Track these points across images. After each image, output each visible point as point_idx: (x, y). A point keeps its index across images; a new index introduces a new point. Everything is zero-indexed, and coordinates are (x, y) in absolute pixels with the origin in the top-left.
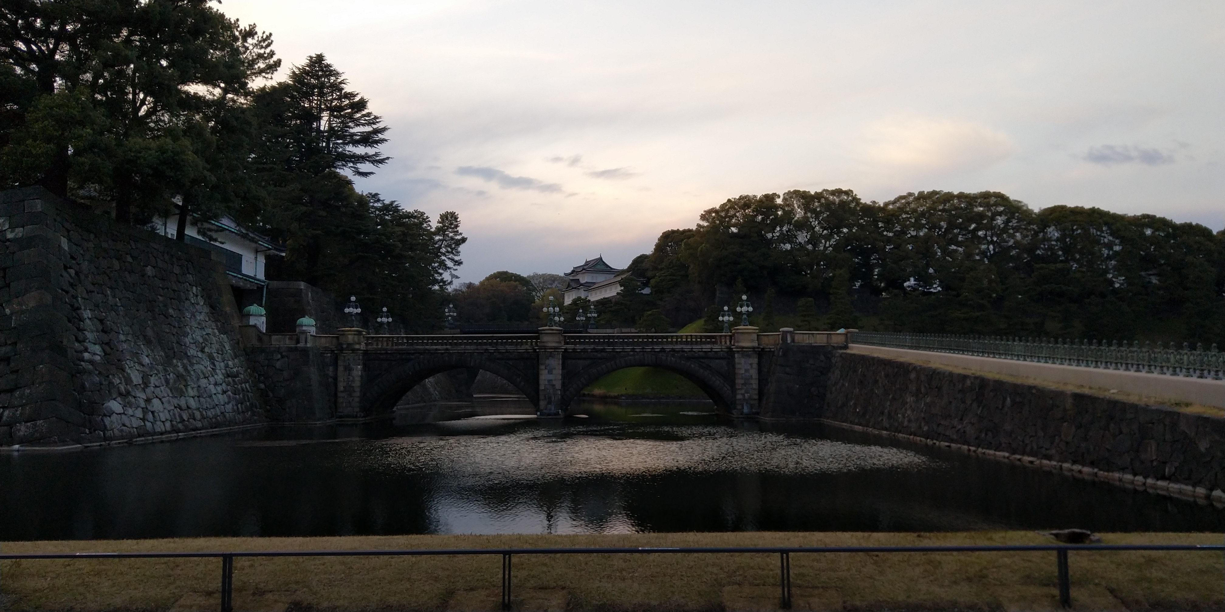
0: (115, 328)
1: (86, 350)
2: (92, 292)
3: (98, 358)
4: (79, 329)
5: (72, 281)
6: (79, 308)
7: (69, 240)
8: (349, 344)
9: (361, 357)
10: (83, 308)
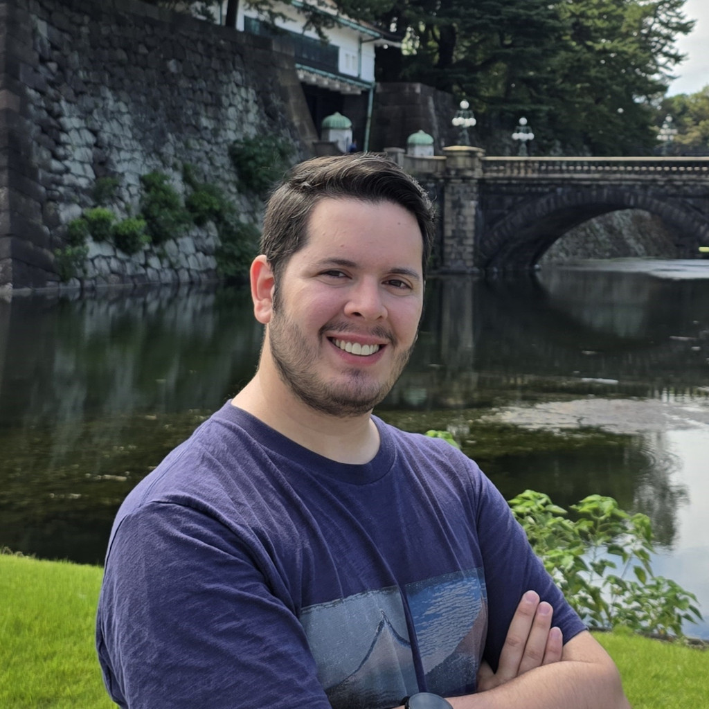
0: (116, 143)
1: (67, 171)
2: (82, 93)
3: (83, 182)
4: (59, 143)
5: (51, 78)
6: (60, 115)
7: (50, 23)
8: (458, 171)
9: (475, 189)
10: (67, 114)
